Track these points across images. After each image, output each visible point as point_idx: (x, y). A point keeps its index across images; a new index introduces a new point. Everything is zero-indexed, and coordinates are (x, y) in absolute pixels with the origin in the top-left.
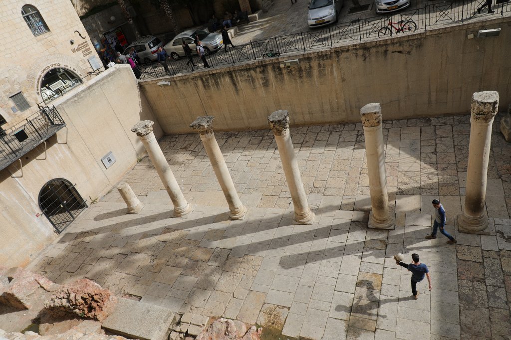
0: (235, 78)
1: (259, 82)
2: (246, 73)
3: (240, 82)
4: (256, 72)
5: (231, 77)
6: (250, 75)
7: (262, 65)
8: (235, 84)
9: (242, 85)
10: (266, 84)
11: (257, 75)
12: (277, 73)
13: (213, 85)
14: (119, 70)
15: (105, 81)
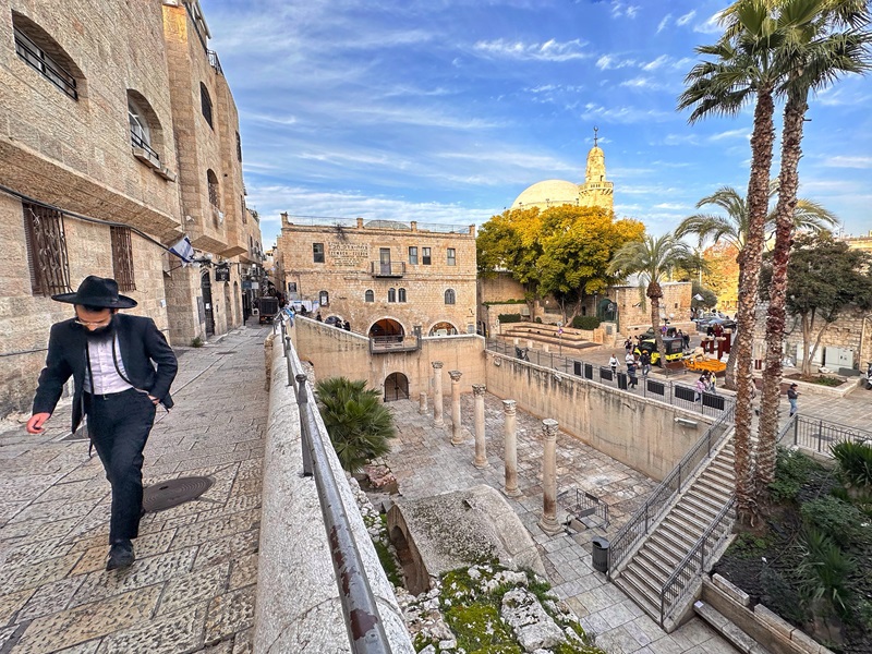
0: (530, 373)
8: (529, 377)
11: (542, 376)
14: (474, 338)
15: (462, 339)
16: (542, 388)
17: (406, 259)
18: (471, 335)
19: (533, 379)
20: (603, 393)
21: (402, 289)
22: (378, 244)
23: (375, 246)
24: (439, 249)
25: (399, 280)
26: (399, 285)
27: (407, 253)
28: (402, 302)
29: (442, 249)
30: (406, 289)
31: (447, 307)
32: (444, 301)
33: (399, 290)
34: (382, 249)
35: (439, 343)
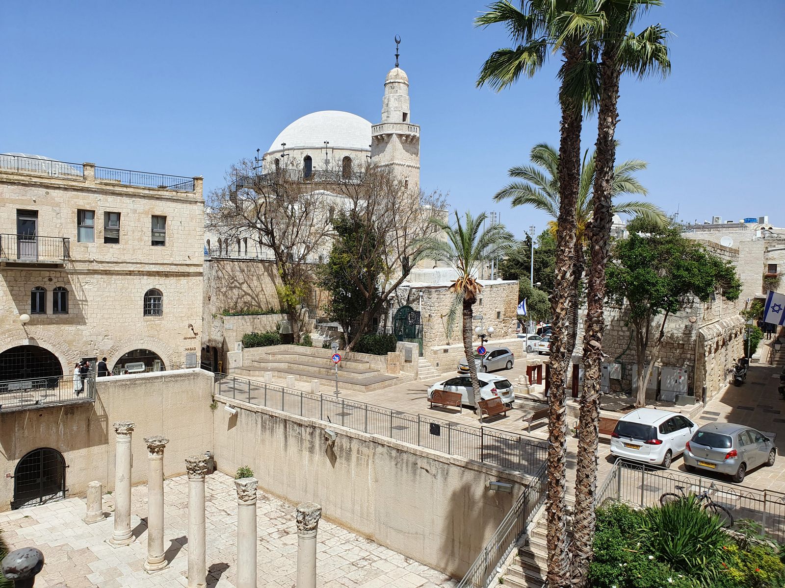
0: (288, 430)
1: (306, 445)
2: (298, 428)
3: (291, 437)
4: (306, 431)
5: (285, 427)
6: (300, 433)
7: (313, 426)
8: (286, 437)
10: (312, 449)
11: (306, 434)
12: (322, 442)
13: (269, 429)
14: (195, 375)
15: (173, 379)
16: (306, 453)
17: (71, 231)
18: (190, 371)
19: (292, 441)
20: (394, 453)
21: (60, 288)
22: (13, 202)
23: (7, 204)
24: (136, 215)
25: (55, 271)
26: (55, 280)
27: (74, 222)
28: (60, 313)
29: (143, 216)
30: (67, 287)
31: (147, 321)
32: (143, 310)
33: (55, 289)
34: (20, 212)
35: (129, 388)
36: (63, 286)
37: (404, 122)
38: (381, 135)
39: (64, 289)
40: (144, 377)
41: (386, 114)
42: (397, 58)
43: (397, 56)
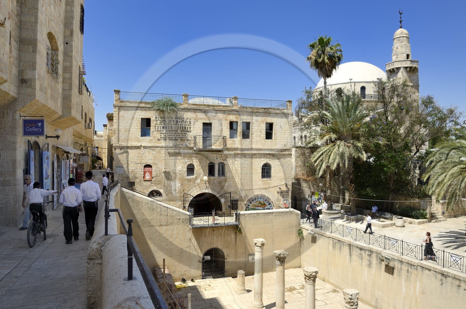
0: (352, 251)
1: (365, 262)
2: (359, 251)
4: (365, 253)
5: (350, 249)
6: (361, 253)
7: (370, 251)
8: (350, 255)
9: (354, 257)
10: (370, 265)
12: (379, 262)
13: (338, 249)
14: (291, 212)
15: (278, 214)
16: (366, 269)
17: (226, 132)
21: (221, 163)
22: (201, 119)
23: (199, 120)
24: (258, 123)
25: (219, 154)
26: (219, 159)
27: (228, 128)
28: (221, 176)
29: (261, 123)
30: (225, 162)
31: (263, 181)
32: (261, 175)
33: (219, 164)
34: (204, 124)
35: (256, 218)
36: (222, 162)
37: (408, 59)
38: (393, 69)
39: (223, 163)
40: (263, 212)
41: (395, 56)
42: (401, 23)
43: (401, 22)
